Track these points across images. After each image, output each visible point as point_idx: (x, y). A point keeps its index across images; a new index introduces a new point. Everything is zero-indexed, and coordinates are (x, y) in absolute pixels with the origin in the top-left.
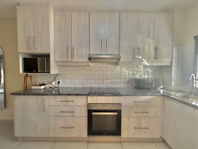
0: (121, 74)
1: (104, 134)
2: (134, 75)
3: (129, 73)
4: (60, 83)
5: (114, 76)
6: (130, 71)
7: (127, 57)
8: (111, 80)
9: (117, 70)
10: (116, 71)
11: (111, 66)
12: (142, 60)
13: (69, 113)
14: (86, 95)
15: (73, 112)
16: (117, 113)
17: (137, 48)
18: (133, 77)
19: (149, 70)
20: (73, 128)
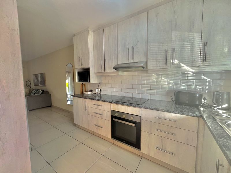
0: (157, 83)
1: (124, 141)
2: (177, 84)
3: (169, 83)
4: (102, 91)
5: (149, 86)
6: (171, 80)
7: (156, 63)
8: (146, 90)
9: (153, 79)
10: (151, 80)
11: (146, 74)
12: (180, 65)
13: (99, 115)
14: (110, 102)
15: (101, 115)
16: (134, 124)
17: (172, 50)
18: (175, 88)
19: (206, 78)
20: (102, 127)
